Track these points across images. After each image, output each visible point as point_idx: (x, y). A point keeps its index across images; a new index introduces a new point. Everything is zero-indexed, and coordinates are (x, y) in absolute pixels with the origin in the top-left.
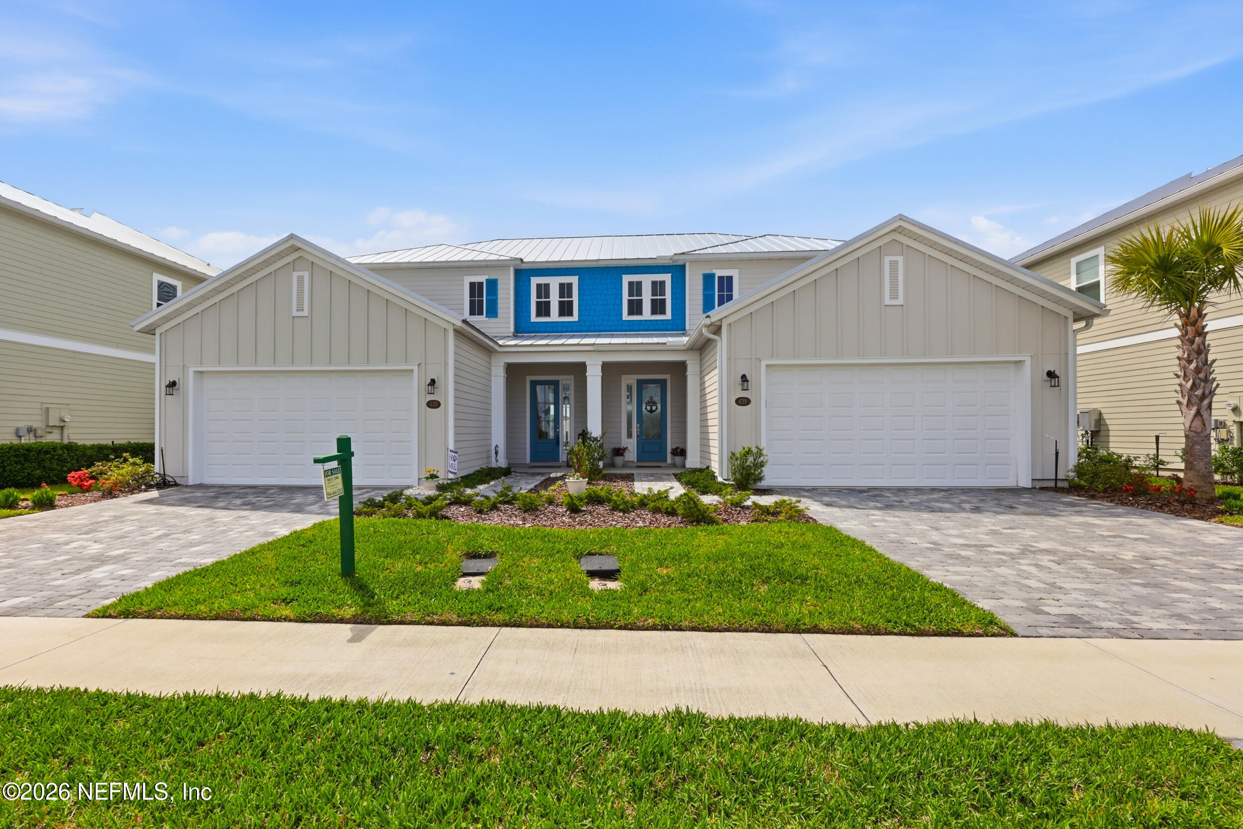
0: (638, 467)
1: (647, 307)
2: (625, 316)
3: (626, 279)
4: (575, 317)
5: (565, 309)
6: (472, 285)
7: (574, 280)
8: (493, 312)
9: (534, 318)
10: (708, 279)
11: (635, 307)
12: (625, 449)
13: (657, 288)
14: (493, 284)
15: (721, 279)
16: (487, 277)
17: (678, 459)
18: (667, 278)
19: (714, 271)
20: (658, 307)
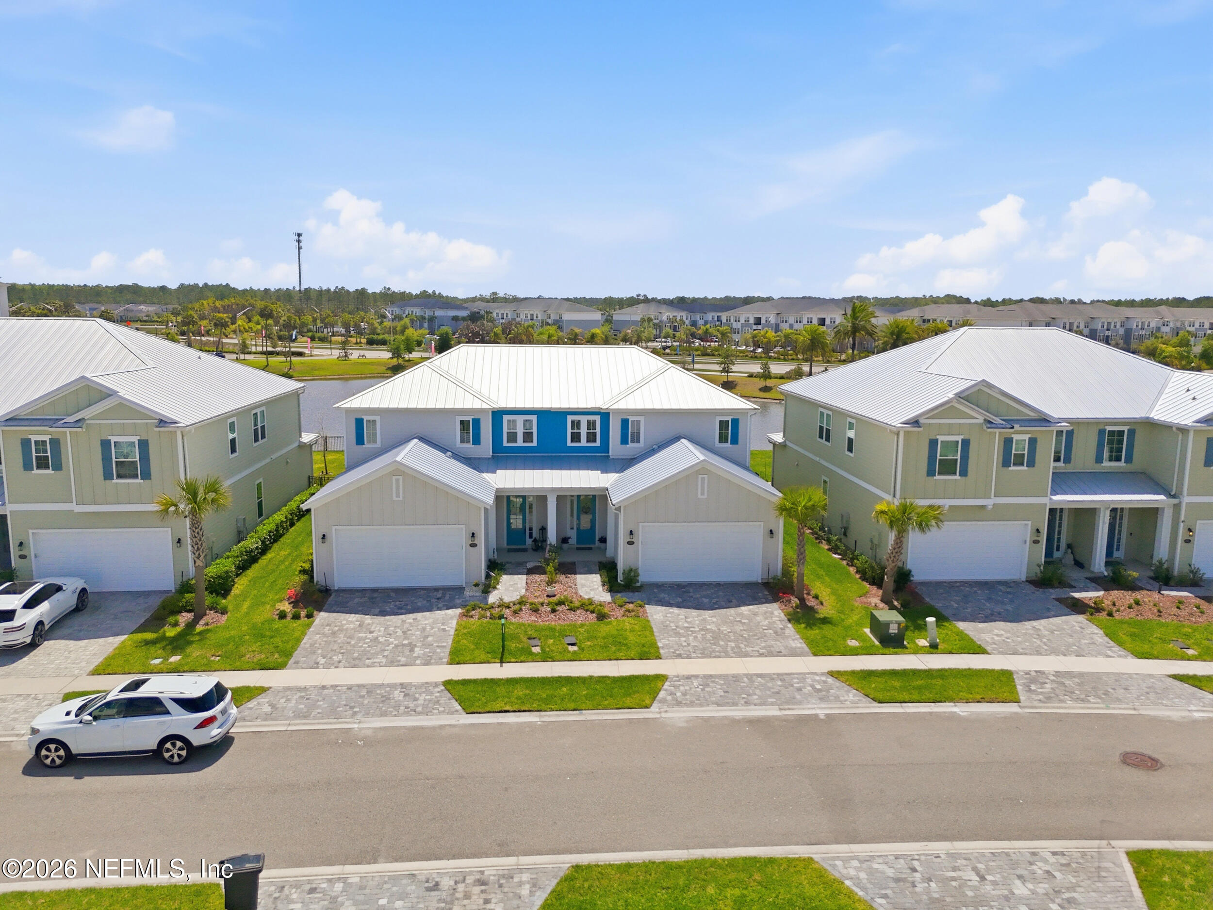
0: (578, 549)
1: (584, 437)
2: (569, 444)
3: (570, 418)
4: (535, 444)
5: (528, 437)
6: (462, 422)
7: (534, 418)
8: (477, 441)
9: (505, 444)
10: (625, 423)
11: (576, 437)
12: (569, 538)
13: (591, 425)
14: (477, 422)
15: (633, 422)
16: (473, 417)
17: (602, 545)
18: (598, 418)
19: (628, 417)
20: (591, 437)
